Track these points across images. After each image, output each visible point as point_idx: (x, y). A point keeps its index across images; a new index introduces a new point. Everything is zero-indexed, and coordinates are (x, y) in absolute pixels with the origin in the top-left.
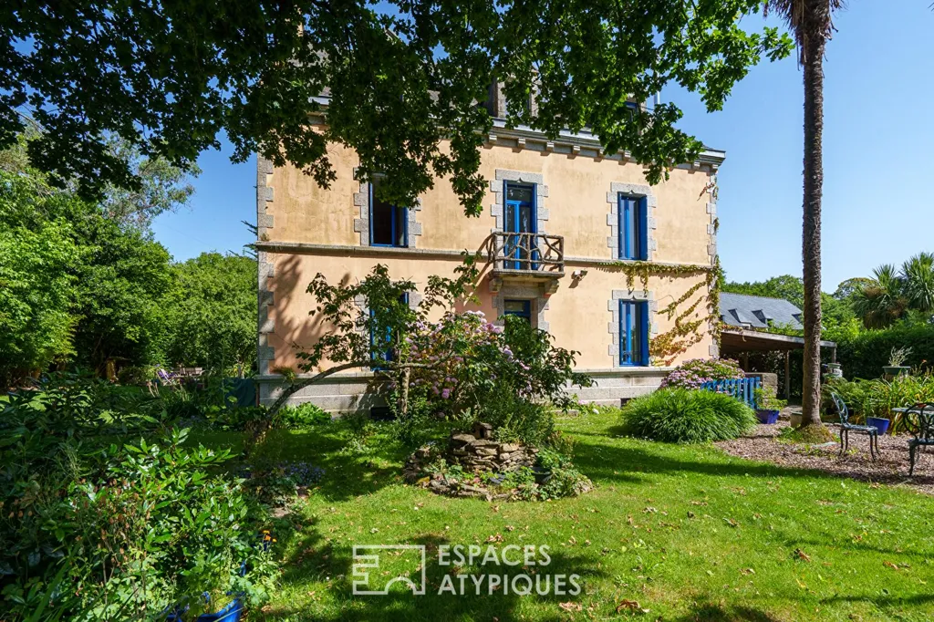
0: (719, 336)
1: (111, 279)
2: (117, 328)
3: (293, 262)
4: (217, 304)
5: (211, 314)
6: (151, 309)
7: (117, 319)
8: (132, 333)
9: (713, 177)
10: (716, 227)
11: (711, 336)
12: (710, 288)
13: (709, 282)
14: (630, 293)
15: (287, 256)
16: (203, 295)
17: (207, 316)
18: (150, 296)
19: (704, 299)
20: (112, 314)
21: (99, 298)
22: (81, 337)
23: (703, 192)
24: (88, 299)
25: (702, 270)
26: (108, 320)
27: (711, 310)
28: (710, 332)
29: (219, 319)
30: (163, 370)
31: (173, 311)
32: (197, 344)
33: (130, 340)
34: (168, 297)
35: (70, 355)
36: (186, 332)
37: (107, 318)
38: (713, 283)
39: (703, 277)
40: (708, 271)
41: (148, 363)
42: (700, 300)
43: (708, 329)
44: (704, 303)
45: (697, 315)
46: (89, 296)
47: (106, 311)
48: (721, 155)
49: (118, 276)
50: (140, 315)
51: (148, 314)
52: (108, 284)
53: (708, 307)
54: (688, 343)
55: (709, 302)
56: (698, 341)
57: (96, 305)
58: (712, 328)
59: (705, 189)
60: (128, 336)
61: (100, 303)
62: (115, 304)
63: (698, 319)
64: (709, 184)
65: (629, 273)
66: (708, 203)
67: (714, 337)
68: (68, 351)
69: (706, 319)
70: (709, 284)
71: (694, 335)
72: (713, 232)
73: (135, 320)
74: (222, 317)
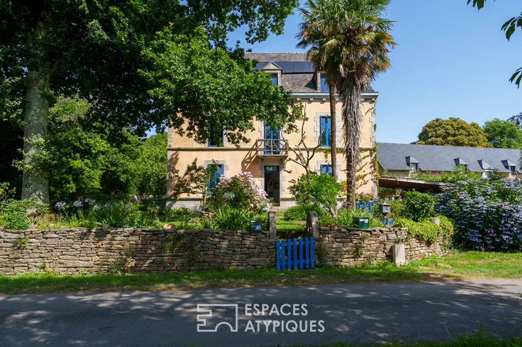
0: (377, 181)
1: (116, 154)
2: (117, 176)
3: (177, 154)
4: (160, 164)
5: (157, 169)
6: (132, 166)
7: (118, 172)
8: (123, 178)
9: (373, 104)
10: (375, 129)
11: (373, 182)
12: (372, 158)
13: (371, 155)
14: (326, 162)
15: (175, 152)
16: (155, 159)
17: (156, 170)
18: (132, 160)
19: (368, 163)
20: (116, 170)
21: (111, 162)
22: (104, 180)
23: (367, 112)
24: (107, 163)
25: (366, 150)
26: (114, 172)
27: (373, 169)
28: (372, 180)
29: (161, 171)
30: (135, 196)
31: (141, 166)
32: (151, 184)
33: (122, 181)
34: (140, 160)
35: (99, 189)
36: (146, 178)
37: (114, 171)
38: (373, 156)
39: (368, 153)
40: (370, 150)
41: (128, 193)
42: (366, 164)
43: (371, 178)
44: (368, 166)
45: (364, 171)
46: (107, 162)
47: (113, 169)
48: (376, 94)
49: (119, 152)
50: (127, 170)
51: (131, 169)
52: (115, 156)
53: (371, 167)
54: (359, 185)
55: (371, 165)
56: (365, 184)
57: (110, 166)
58: (373, 178)
59: (369, 110)
60: (122, 180)
61: (111, 165)
62: (118, 165)
63: (365, 173)
64: (371, 108)
65: (326, 152)
66: (371, 116)
67: (374, 182)
68: (98, 187)
69: (370, 173)
70: (371, 156)
71: (362, 181)
72: (373, 130)
73: (124, 172)
74: (163, 170)
